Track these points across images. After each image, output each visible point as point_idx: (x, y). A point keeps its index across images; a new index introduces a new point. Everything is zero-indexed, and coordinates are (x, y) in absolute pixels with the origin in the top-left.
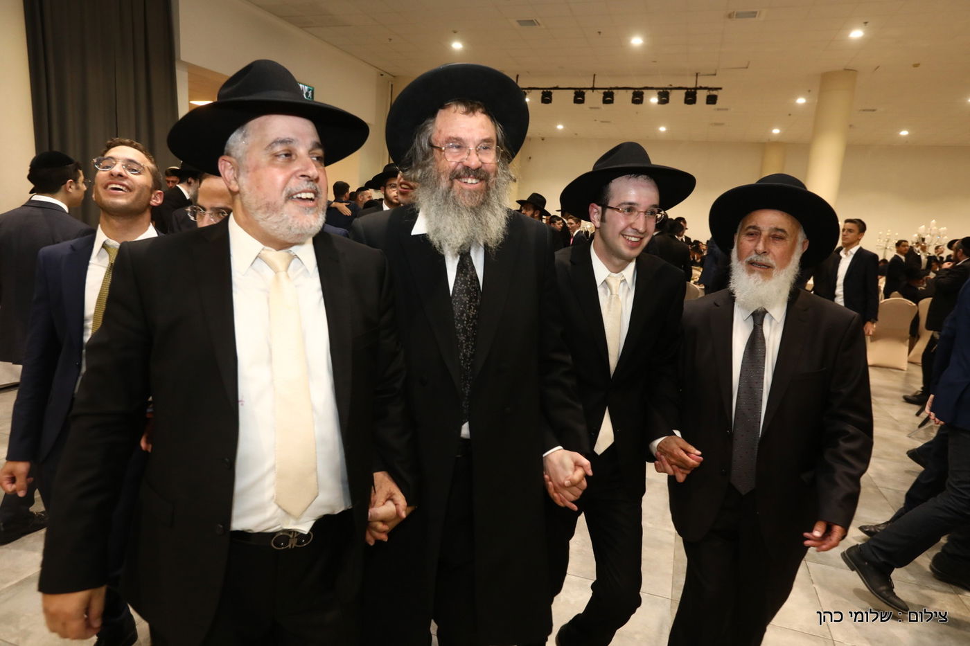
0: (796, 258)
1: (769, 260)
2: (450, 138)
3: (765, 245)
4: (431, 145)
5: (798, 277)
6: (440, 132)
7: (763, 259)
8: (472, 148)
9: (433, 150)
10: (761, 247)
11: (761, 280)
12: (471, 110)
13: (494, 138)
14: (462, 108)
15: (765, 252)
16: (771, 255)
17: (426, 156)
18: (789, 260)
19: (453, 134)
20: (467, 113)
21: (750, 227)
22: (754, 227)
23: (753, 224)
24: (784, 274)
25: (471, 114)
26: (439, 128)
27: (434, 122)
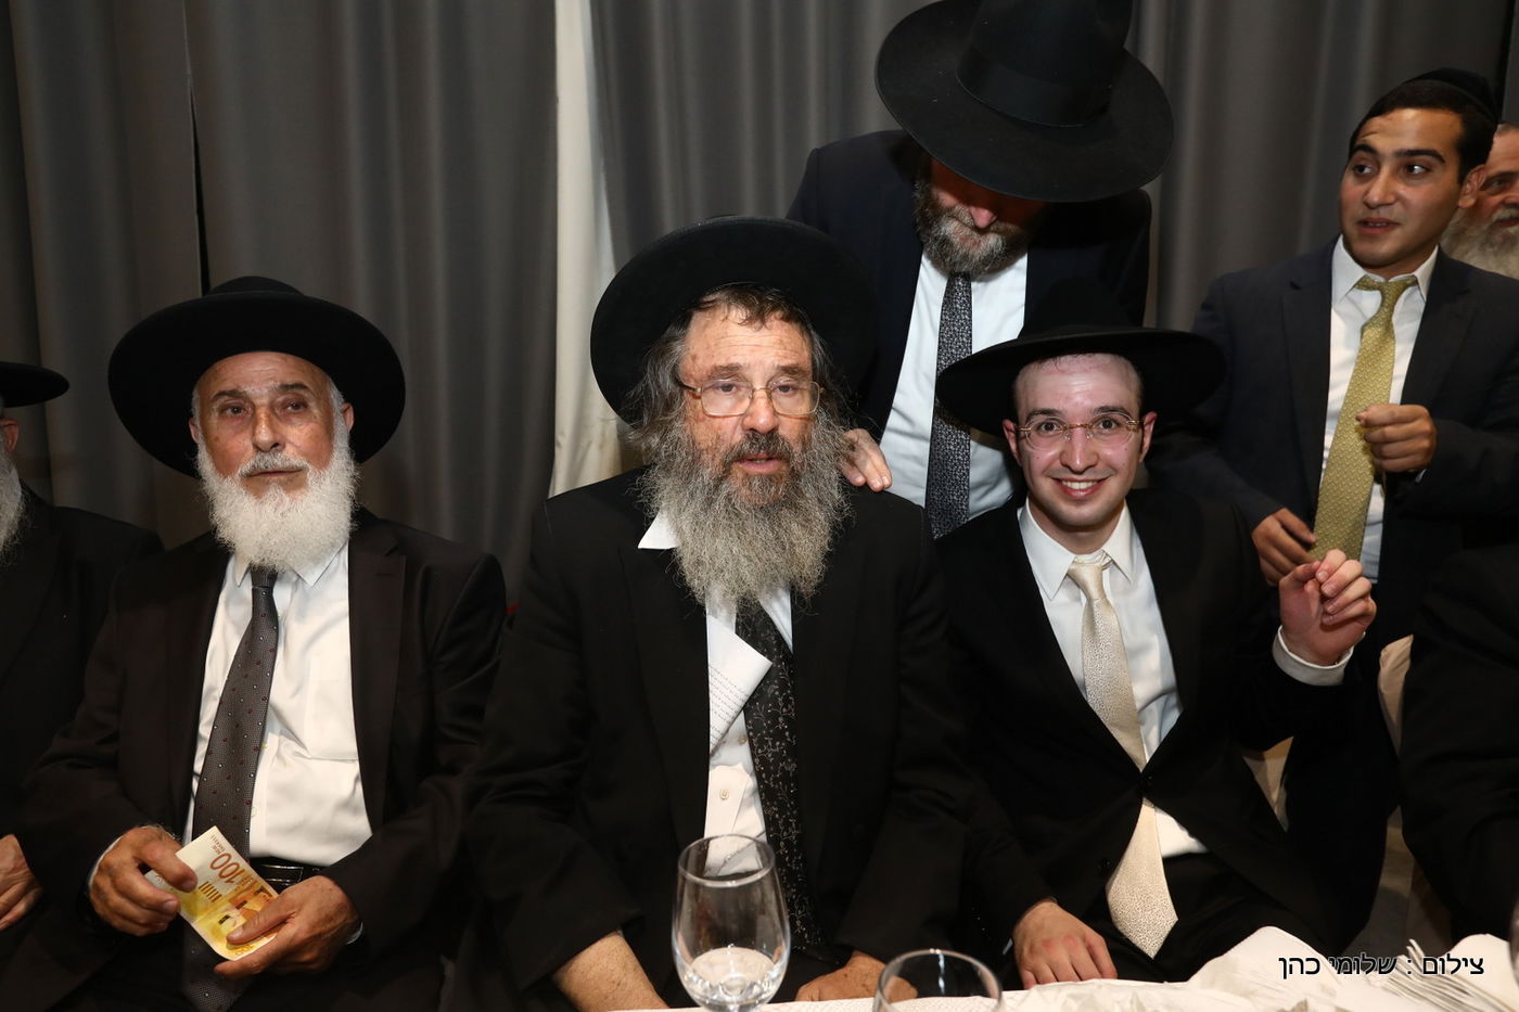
0: (341, 444)
1: (290, 457)
2: (716, 368)
3: (273, 429)
4: (678, 382)
5: (358, 480)
6: (694, 358)
7: (279, 460)
8: (759, 385)
9: (682, 394)
10: (264, 435)
11: (288, 499)
12: (758, 317)
13: (807, 365)
14: (738, 314)
15: (276, 445)
16: (288, 447)
17: (669, 406)
18: (330, 450)
19: (722, 362)
20: (749, 321)
21: (222, 394)
22: (233, 393)
23: (228, 386)
24: (328, 479)
25: (758, 324)
26: (692, 352)
27: (684, 335)
